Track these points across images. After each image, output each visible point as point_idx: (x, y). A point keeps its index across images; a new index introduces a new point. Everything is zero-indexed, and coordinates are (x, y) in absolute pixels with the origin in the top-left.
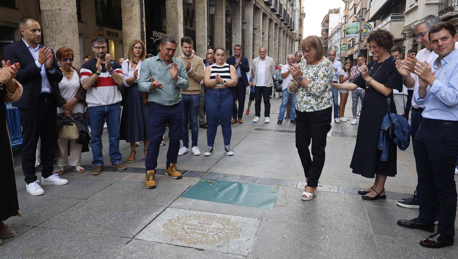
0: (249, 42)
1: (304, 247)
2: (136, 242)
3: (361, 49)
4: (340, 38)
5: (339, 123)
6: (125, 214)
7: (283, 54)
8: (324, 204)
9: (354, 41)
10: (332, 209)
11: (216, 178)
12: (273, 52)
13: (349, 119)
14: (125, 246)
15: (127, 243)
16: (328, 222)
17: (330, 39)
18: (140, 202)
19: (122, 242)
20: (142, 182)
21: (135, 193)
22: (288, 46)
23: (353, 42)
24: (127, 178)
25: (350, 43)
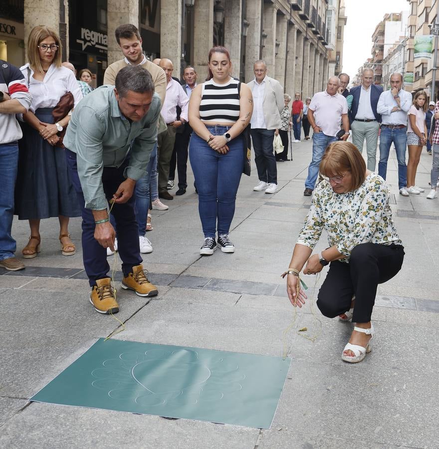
0: (254, 57)
1: (365, 406)
2: (41, 407)
3: (436, 80)
4: (402, 61)
5: (408, 196)
6: (18, 353)
7: (310, 83)
8: (394, 329)
9: (424, 66)
10: (409, 339)
11: (198, 285)
12: (294, 78)
13: (423, 190)
14: (17, 415)
15: (22, 410)
16: (404, 362)
17: (386, 62)
18: (50, 330)
19: (10, 408)
20: (54, 293)
21: (40, 313)
22: (317, 70)
23: (423, 68)
24: (26, 287)
25: (418, 70)
